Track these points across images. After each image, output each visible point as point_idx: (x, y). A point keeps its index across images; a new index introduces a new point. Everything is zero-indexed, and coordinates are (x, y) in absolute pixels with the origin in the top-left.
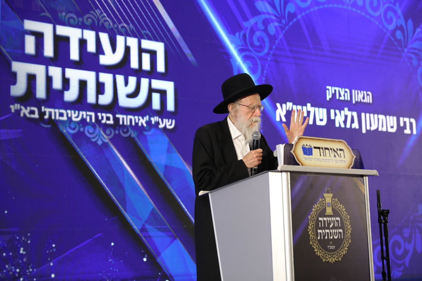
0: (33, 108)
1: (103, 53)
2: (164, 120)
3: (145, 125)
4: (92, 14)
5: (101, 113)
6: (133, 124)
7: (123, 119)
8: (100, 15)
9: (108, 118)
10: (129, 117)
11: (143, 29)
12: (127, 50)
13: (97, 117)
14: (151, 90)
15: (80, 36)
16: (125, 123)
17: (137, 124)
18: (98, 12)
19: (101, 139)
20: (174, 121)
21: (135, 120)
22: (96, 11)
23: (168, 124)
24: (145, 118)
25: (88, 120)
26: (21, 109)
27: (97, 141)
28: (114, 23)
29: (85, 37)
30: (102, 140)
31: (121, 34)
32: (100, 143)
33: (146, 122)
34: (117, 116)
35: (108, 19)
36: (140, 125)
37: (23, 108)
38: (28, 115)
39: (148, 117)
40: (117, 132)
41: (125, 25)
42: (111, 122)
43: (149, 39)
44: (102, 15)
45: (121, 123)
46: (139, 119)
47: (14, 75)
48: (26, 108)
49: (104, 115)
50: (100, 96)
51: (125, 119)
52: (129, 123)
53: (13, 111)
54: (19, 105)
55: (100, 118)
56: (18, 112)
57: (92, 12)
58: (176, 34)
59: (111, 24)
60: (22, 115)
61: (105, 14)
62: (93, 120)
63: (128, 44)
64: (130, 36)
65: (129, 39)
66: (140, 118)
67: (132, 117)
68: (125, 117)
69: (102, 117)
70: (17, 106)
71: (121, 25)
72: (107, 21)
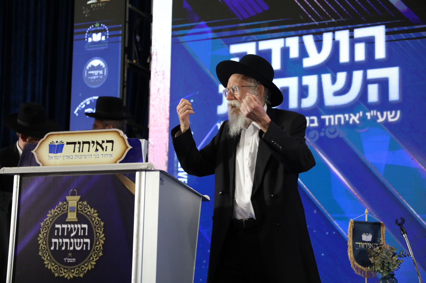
2: (385, 113)
3: (357, 122)
6: (343, 122)
7: (330, 119)
10: (337, 116)
16: (332, 123)
17: (347, 123)
20: (399, 113)
21: (345, 118)
23: (390, 116)
29: (287, 45)
33: (359, 119)
34: (323, 117)
36: (351, 122)
39: (361, 113)
42: (316, 124)
45: (327, 123)
46: (350, 117)
52: (336, 123)
66: (352, 115)
67: (341, 116)
68: (332, 117)
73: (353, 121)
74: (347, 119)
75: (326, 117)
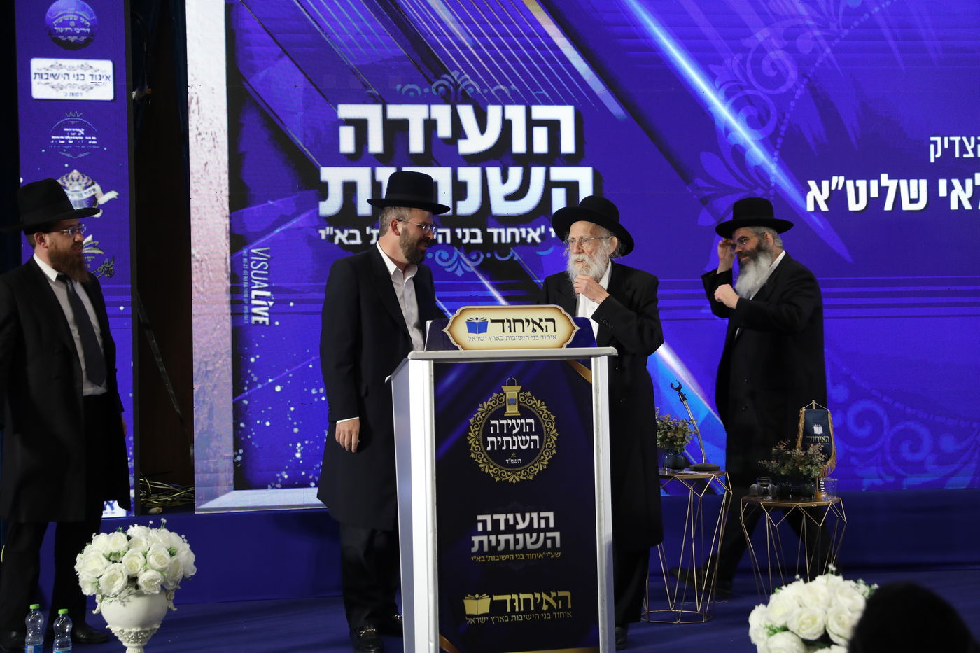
0: (352, 231)
1: (465, 137)
3: (538, 240)
4: (446, 79)
5: (462, 228)
6: (518, 240)
7: (500, 234)
8: (459, 78)
9: (473, 236)
10: (510, 230)
11: (535, 88)
12: (507, 125)
13: (454, 235)
14: (549, 185)
15: (426, 116)
16: (503, 241)
18: (455, 74)
19: (462, 267)
21: (521, 233)
22: (453, 74)
24: (538, 230)
25: (440, 240)
26: (335, 234)
27: (456, 270)
28: (482, 86)
29: (433, 116)
30: (463, 269)
31: (495, 103)
32: (460, 273)
33: (541, 236)
34: (489, 230)
35: (472, 82)
36: (529, 240)
37: (338, 231)
38: (346, 242)
39: (543, 228)
40: (489, 255)
41: (502, 87)
42: (479, 240)
43: (546, 102)
44: (462, 78)
45: (496, 240)
46: (528, 233)
47: (325, 185)
48: (342, 232)
49: (466, 231)
50: (460, 204)
51: (503, 235)
52: (509, 240)
53: (323, 237)
54: (332, 229)
55: (460, 236)
56: (331, 238)
57: (446, 76)
58: (598, 87)
59: (478, 89)
60: (337, 242)
61: (467, 76)
62: (449, 240)
63: (508, 116)
64: (511, 103)
65: (509, 108)
66: (530, 230)
67: (515, 230)
68: (502, 231)
69: (464, 235)
70: (330, 230)
71: (496, 88)
72: (471, 85)
73: (533, 239)
74: (524, 235)
75: (495, 231)
